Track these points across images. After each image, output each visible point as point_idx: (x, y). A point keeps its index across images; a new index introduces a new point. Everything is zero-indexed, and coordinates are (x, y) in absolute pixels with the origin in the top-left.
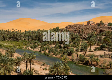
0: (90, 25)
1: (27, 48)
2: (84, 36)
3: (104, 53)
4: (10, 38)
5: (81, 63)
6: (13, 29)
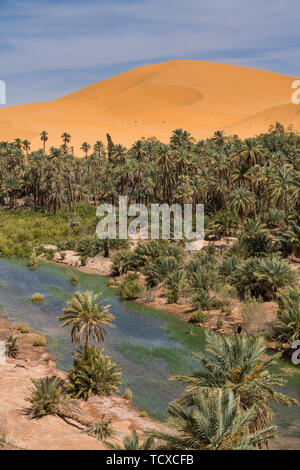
1: (57, 254)
4: (21, 195)
6: (44, 138)
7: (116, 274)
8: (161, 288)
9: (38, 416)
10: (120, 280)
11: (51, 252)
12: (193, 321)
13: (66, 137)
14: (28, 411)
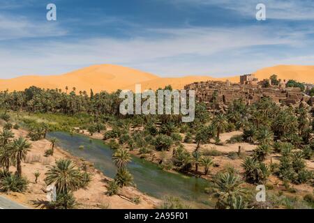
0: (246, 83)
1: (81, 131)
2: (222, 109)
3: (239, 147)
4: (59, 108)
5: (175, 167)
6: (67, 89)
7: (105, 139)
8: (125, 145)
9: (110, 195)
10: (108, 141)
11: (78, 130)
12: (141, 158)
13: (74, 89)
14: (106, 194)
